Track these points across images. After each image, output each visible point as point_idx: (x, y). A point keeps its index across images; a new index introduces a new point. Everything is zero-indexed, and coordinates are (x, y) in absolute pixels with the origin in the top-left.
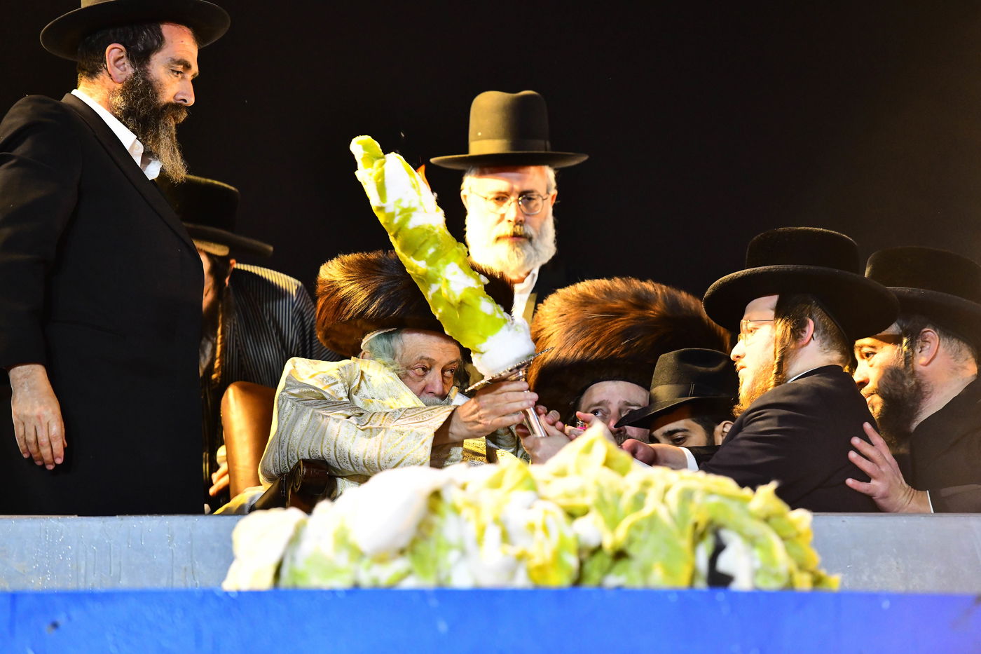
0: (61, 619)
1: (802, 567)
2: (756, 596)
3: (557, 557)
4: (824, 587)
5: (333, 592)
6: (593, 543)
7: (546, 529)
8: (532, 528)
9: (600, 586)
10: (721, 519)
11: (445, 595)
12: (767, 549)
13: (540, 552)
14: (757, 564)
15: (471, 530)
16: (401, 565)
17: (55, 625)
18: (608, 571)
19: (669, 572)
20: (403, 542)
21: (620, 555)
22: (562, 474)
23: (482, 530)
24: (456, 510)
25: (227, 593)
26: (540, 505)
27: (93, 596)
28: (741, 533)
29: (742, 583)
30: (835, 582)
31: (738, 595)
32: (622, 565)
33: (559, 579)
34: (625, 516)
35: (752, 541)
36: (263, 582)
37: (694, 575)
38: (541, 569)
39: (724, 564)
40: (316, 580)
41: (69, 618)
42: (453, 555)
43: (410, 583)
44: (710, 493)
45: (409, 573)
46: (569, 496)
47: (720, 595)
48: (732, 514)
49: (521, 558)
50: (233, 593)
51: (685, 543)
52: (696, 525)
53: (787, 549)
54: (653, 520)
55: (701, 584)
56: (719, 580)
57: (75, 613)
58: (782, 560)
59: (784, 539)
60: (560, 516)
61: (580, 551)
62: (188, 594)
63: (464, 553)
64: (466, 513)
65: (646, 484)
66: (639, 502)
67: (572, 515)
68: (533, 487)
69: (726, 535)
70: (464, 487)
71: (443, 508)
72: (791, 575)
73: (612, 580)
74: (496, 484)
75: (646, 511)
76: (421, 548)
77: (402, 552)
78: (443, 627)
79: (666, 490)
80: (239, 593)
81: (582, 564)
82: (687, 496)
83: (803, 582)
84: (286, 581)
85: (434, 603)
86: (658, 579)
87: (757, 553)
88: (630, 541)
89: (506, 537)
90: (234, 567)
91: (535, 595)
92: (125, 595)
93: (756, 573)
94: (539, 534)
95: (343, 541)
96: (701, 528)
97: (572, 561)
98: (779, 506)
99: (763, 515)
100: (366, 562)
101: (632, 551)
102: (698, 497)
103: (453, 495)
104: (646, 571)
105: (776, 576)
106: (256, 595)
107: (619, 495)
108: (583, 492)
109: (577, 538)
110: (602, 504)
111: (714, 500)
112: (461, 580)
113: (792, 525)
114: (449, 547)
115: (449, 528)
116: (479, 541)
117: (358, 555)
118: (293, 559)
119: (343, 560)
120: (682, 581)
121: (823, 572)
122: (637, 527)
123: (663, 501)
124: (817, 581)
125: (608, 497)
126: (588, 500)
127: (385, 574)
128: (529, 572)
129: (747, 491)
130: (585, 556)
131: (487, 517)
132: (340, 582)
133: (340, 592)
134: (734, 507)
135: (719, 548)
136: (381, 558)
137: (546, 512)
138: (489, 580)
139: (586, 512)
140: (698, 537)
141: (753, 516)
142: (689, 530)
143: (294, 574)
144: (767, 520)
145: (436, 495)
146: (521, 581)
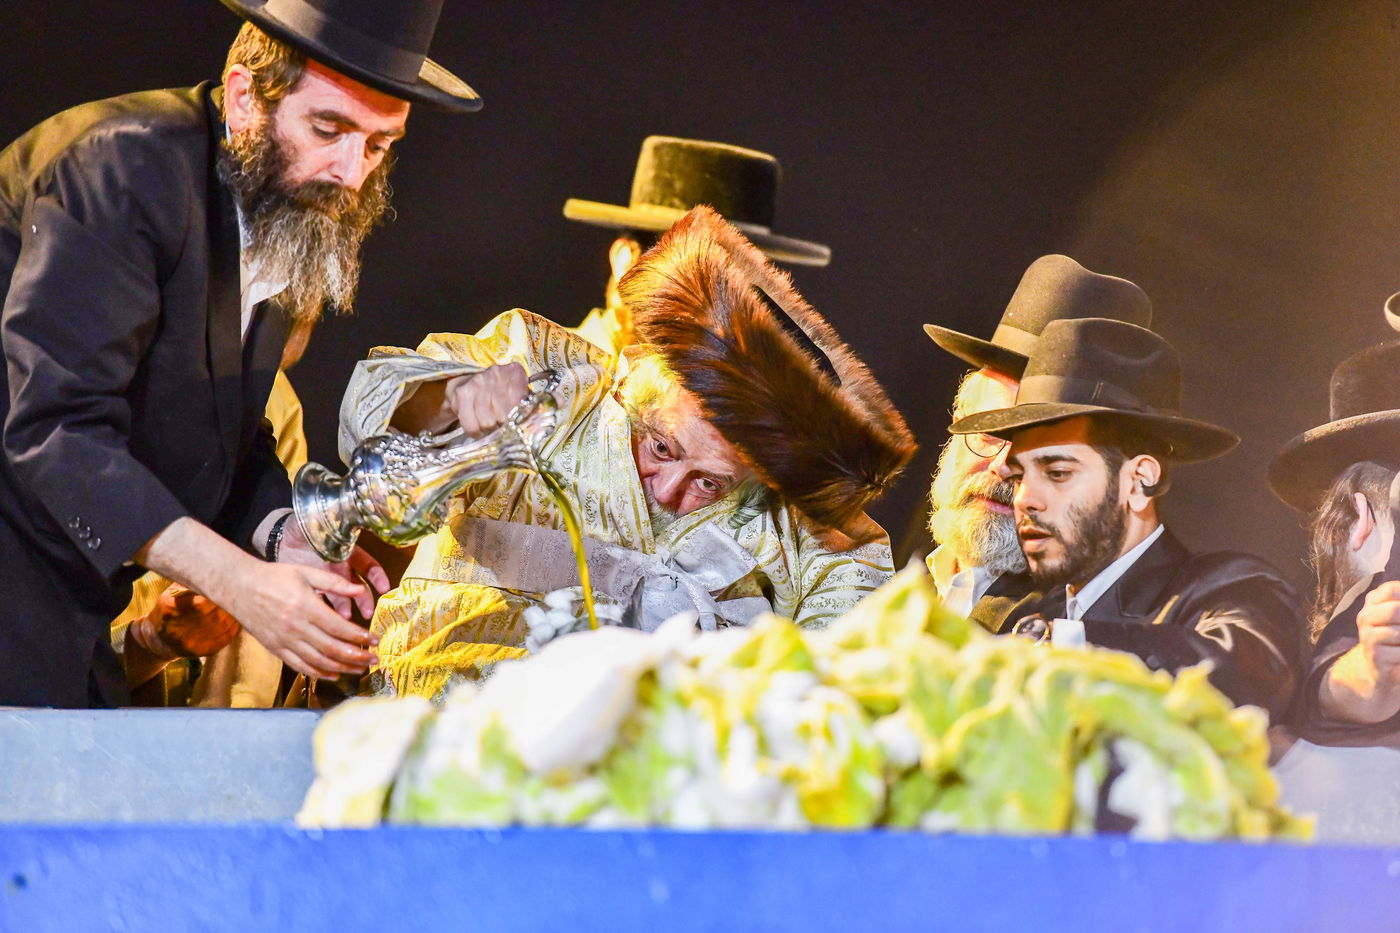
0: (30, 870)
1: (1252, 803)
2: (1176, 849)
3: (848, 781)
4: (1288, 836)
5: (479, 833)
6: (906, 759)
7: (829, 734)
8: (806, 731)
9: (917, 830)
10: (1117, 722)
11: (662, 838)
12: (1195, 773)
13: (820, 769)
14: (1178, 797)
15: (707, 734)
16: (589, 791)
17: (20, 881)
18: (928, 806)
19: (1031, 808)
20: (594, 753)
21: (950, 779)
22: (855, 645)
23: (725, 734)
24: (682, 701)
25: (304, 833)
26: (821, 694)
27: (82, 834)
28: (1150, 746)
29: (1153, 828)
30: (1307, 828)
31: (1145, 847)
32: (953, 795)
33: (852, 817)
34: (960, 714)
35: (1170, 760)
36: (366, 815)
37: (1072, 813)
38: (822, 799)
39: (1122, 797)
40: (449, 812)
41: (45, 871)
42: (677, 776)
43: (604, 821)
44: (1099, 679)
45: (604, 804)
46: (866, 680)
47: (1117, 847)
48: (1136, 714)
49: (790, 779)
50: (314, 832)
51: (1058, 760)
52: (1076, 732)
53: (1229, 773)
54: (1005, 719)
55: (1084, 829)
56: (1112, 823)
57: (56, 862)
58: (1220, 790)
59: (1223, 756)
60: (853, 712)
61: (886, 770)
62: (241, 833)
63: (694, 772)
64: (700, 706)
65: (995, 664)
66: (982, 691)
67: (872, 712)
68: (808, 665)
69: (1125, 748)
70: (694, 664)
71: (662, 699)
72: (1234, 816)
73: (938, 821)
74: (747, 660)
75: (996, 706)
76: (624, 762)
77: (592, 770)
78: (659, 892)
79: (1028, 673)
80: (326, 832)
81: (889, 792)
82: (1062, 683)
83: (1255, 828)
84: (401, 814)
85: (648, 851)
86: (1013, 820)
87: (1178, 779)
88: (968, 755)
89: (764, 747)
90: (316, 791)
91: (814, 841)
92: (136, 832)
93: (1174, 813)
94: (818, 742)
95: (494, 748)
96: (1084, 736)
97: (872, 786)
98: (1215, 701)
99: (1189, 716)
100: (533, 785)
101: (971, 771)
102: (1080, 687)
103: (677, 678)
104: (993, 806)
105: (1210, 817)
106: (352, 836)
107: (950, 681)
108: (890, 674)
109: (881, 748)
110: (921, 695)
111: (1105, 692)
112: (690, 815)
113: (1236, 733)
114: (670, 762)
115: (670, 730)
116: (721, 751)
117: (521, 772)
118: (413, 777)
119: (495, 782)
120: (1053, 824)
121: (1286, 810)
122: (978, 732)
123: (1023, 691)
124: (1278, 824)
125: (932, 683)
126: (899, 688)
127: (565, 805)
128: (803, 804)
129: (1162, 677)
130: (893, 779)
131: (733, 712)
132: (490, 817)
133: (492, 833)
134: (1140, 704)
135: (1114, 772)
136: (557, 780)
137: (830, 707)
138: (735, 817)
139: (894, 708)
140: (1080, 752)
141: (1170, 718)
142: (1064, 739)
143: (414, 803)
144: (1194, 724)
145: (650, 676)
146: (789, 819)
